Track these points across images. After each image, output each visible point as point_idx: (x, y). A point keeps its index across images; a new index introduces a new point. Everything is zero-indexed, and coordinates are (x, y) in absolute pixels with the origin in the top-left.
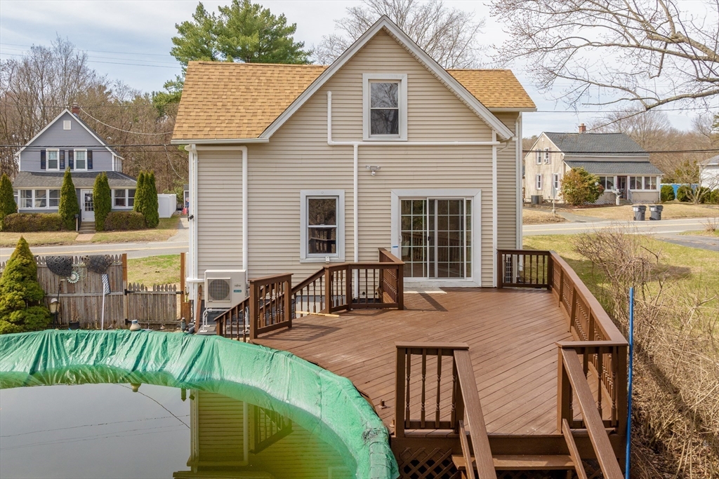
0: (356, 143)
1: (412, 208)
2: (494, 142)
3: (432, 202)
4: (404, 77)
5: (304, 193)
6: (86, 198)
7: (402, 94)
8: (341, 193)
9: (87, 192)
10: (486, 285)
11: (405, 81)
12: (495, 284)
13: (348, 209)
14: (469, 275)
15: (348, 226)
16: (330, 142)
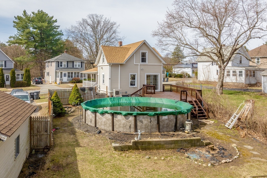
0: (139, 64)
1: (148, 76)
2: (162, 64)
3: (152, 75)
4: (147, 51)
5: (130, 74)
6: (6, 77)
7: (147, 54)
8: (136, 74)
9: (7, 75)
10: (161, 91)
11: (147, 52)
12: (162, 91)
13: (138, 77)
14: (158, 89)
15: (138, 80)
16: (135, 64)
